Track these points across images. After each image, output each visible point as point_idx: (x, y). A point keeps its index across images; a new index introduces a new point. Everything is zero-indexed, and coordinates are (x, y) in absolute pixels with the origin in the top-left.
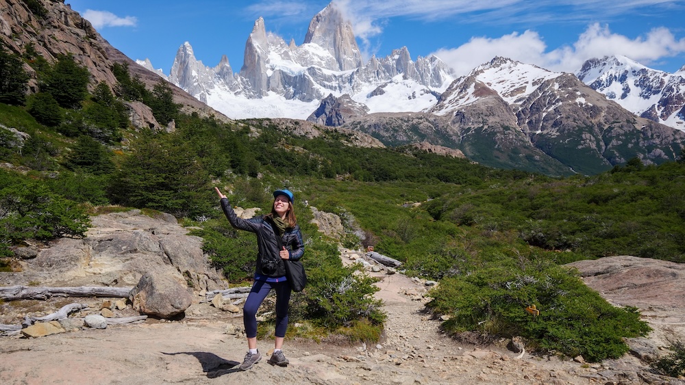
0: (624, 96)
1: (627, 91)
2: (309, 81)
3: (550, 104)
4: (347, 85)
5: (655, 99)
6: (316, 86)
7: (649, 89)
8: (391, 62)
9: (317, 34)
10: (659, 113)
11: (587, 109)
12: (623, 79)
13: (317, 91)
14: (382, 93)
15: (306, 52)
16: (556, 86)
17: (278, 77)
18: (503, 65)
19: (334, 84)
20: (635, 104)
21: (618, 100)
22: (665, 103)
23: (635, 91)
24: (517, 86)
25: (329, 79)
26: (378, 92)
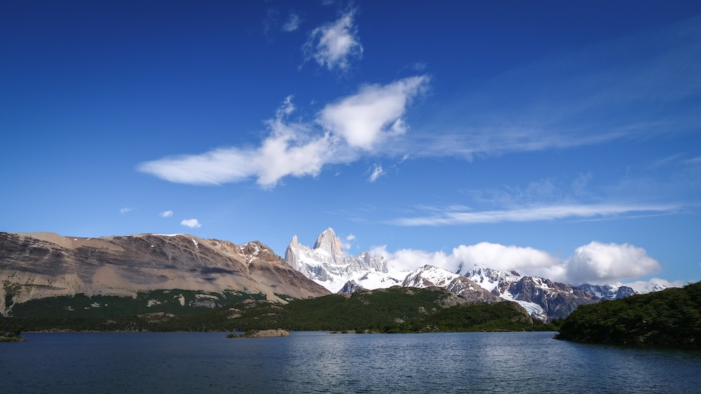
0: (481, 282)
1: (482, 278)
2: (324, 270)
3: (459, 290)
4: (345, 273)
5: (496, 284)
6: (328, 273)
7: (492, 278)
8: (360, 259)
9: (322, 244)
10: (499, 291)
11: (475, 292)
12: (479, 273)
13: (329, 276)
14: (367, 278)
15: (318, 254)
16: (460, 282)
17: (305, 267)
18: (431, 269)
19: (337, 272)
20: (488, 286)
21: (479, 283)
22: (501, 285)
23: (486, 279)
24: (441, 280)
25: (334, 269)
26: (365, 278)
